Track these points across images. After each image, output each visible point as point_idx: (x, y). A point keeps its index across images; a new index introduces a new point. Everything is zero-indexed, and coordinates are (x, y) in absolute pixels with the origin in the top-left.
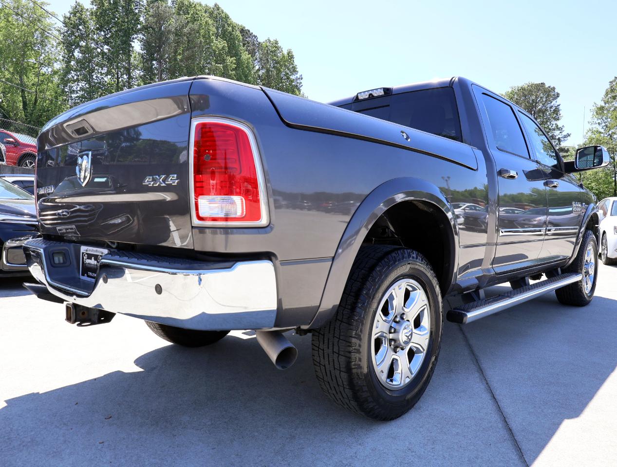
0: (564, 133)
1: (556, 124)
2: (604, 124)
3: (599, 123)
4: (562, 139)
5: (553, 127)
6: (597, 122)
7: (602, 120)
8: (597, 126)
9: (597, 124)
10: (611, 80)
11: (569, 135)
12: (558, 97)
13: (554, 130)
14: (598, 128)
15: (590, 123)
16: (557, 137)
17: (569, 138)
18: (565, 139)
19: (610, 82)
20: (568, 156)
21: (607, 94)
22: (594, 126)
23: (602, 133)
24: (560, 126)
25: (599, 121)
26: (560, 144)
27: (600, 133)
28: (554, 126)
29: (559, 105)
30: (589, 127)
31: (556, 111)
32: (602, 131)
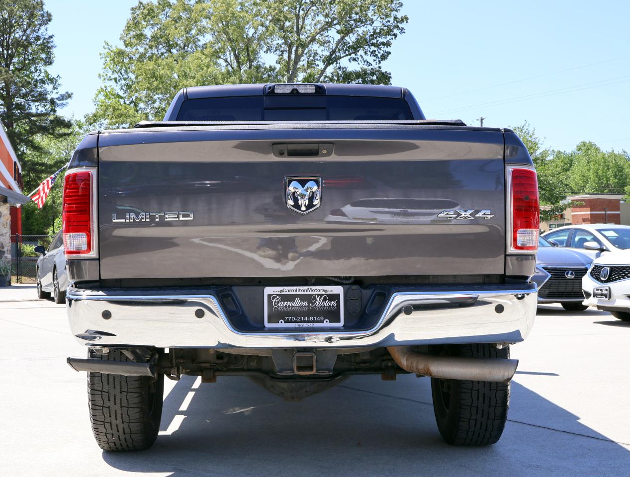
0: (62, 91)
1: (46, 72)
2: (123, 82)
3: (115, 79)
4: (58, 102)
5: (40, 77)
6: (113, 77)
7: (119, 74)
8: (113, 83)
9: (113, 81)
10: (134, 7)
11: (69, 96)
12: (50, 20)
13: (43, 82)
14: (115, 88)
15: (102, 78)
16: (49, 97)
17: (69, 100)
18: (64, 102)
19: (133, 9)
20: (69, 135)
21: (129, 28)
22: (108, 83)
23: (122, 98)
24: (53, 75)
25: (116, 75)
26: (55, 111)
27: (119, 96)
28: (43, 74)
29: (51, 37)
30: (101, 84)
31: (46, 47)
32: (121, 93)
